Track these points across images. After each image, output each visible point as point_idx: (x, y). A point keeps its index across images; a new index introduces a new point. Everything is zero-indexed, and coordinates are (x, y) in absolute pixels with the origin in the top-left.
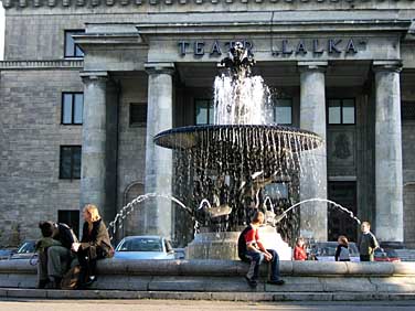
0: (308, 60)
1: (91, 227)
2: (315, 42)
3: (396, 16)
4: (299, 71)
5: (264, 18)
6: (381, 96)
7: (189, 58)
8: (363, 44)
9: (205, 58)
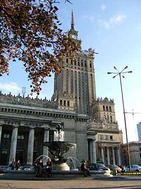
0: (32, 126)
1: (49, 163)
2: (33, 123)
3: (49, 120)
4: (29, 129)
5: (24, 117)
6: (45, 135)
7: (6, 124)
8: (43, 124)
9: (10, 124)
